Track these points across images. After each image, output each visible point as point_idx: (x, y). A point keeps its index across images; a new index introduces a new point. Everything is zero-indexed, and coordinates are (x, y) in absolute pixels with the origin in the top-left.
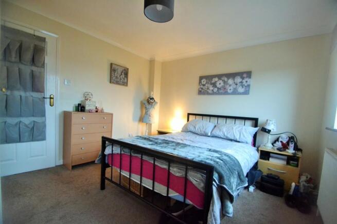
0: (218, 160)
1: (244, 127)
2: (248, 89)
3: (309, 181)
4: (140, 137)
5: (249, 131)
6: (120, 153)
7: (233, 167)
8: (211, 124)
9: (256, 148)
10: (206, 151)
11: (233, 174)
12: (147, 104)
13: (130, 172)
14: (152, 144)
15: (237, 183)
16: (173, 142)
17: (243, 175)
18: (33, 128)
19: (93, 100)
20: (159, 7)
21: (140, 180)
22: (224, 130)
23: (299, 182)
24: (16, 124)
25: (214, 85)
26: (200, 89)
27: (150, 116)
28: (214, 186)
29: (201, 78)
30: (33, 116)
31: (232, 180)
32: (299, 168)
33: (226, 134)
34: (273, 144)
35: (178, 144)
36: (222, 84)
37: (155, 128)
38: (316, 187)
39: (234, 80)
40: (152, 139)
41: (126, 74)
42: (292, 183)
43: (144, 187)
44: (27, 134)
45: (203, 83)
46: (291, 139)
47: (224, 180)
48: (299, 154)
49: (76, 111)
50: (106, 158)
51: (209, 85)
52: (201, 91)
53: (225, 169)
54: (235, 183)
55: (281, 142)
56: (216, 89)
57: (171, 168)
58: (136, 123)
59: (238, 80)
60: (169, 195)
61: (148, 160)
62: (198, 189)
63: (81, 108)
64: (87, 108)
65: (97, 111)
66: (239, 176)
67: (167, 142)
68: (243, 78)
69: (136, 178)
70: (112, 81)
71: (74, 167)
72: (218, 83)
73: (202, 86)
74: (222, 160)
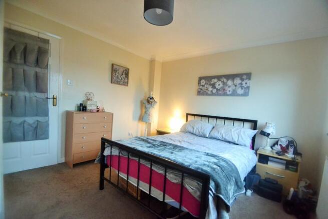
0: (215, 166)
1: (242, 130)
2: (247, 91)
3: (308, 187)
4: (139, 138)
5: (247, 133)
6: (118, 155)
7: (231, 174)
8: (209, 125)
9: (255, 151)
10: (203, 155)
11: (230, 181)
12: (146, 103)
13: (128, 174)
14: (150, 147)
15: (234, 190)
16: (171, 144)
17: (241, 182)
18: (36, 128)
19: (94, 100)
20: (159, 11)
21: (137, 183)
22: (223, 132)
23: (298, 188)
24: (20, 124)
25: (213, 86)
26: (199, 90)
27: (149, 115)
28: (211, 195)
29: (200, 79)
30: (37, 115)
31: (229, 188)
32: (298, 173)
33: (224, 136)
34: (271, 147)
35: (175, 147)
36: (221, 85)
37: (154, 127)
38: (316, 193)
39: (233, 82)
40: (150, 141)
41: (127, 74)
42: (290, 188)
43: (141, 190)
44: (31, 133)
45: (202, 84)
46: (291, 143)
47: (220, 189)
48: (299, 159)
49: (78, 110)
50: (106, 159)
51: (208, 86)
52: (200, 92)
53: (222, 176)
54: (232, 191)
55: (281, 145)
56: (215, 90)
57: (167, 174)
58: (136, 123)
59: (238, 81)
60: (166, 201)
61: (145, 164)
62: (194, 198)
63: (82, 108)
64: (89, 108)
65: (98, 111)
66: (236, 183)
67: (165, 144)
68: (242, 80)
69: (133, 181)
70: (113, 81)
71: (76, 165)
72: (217, 84)
73: (201, 87)
74: (219, 166)
